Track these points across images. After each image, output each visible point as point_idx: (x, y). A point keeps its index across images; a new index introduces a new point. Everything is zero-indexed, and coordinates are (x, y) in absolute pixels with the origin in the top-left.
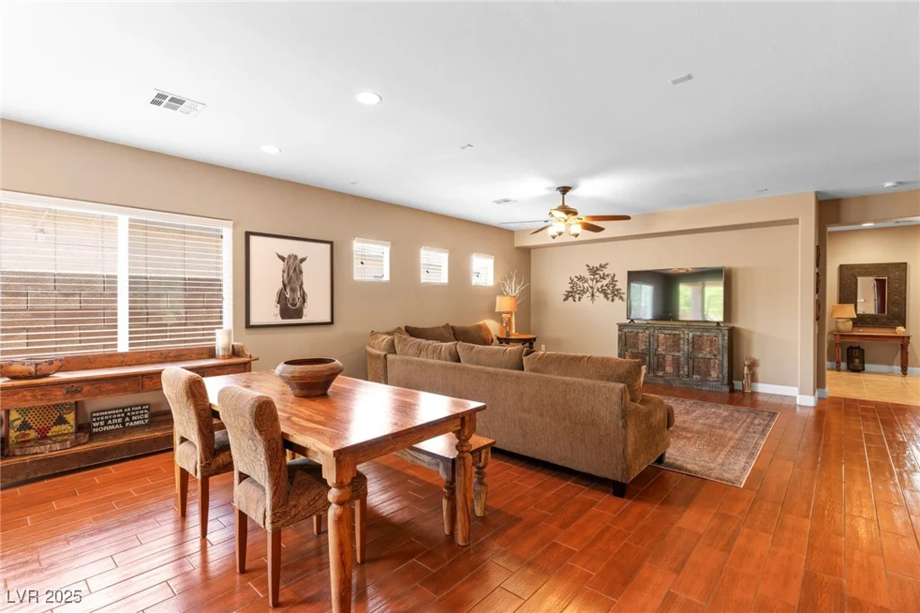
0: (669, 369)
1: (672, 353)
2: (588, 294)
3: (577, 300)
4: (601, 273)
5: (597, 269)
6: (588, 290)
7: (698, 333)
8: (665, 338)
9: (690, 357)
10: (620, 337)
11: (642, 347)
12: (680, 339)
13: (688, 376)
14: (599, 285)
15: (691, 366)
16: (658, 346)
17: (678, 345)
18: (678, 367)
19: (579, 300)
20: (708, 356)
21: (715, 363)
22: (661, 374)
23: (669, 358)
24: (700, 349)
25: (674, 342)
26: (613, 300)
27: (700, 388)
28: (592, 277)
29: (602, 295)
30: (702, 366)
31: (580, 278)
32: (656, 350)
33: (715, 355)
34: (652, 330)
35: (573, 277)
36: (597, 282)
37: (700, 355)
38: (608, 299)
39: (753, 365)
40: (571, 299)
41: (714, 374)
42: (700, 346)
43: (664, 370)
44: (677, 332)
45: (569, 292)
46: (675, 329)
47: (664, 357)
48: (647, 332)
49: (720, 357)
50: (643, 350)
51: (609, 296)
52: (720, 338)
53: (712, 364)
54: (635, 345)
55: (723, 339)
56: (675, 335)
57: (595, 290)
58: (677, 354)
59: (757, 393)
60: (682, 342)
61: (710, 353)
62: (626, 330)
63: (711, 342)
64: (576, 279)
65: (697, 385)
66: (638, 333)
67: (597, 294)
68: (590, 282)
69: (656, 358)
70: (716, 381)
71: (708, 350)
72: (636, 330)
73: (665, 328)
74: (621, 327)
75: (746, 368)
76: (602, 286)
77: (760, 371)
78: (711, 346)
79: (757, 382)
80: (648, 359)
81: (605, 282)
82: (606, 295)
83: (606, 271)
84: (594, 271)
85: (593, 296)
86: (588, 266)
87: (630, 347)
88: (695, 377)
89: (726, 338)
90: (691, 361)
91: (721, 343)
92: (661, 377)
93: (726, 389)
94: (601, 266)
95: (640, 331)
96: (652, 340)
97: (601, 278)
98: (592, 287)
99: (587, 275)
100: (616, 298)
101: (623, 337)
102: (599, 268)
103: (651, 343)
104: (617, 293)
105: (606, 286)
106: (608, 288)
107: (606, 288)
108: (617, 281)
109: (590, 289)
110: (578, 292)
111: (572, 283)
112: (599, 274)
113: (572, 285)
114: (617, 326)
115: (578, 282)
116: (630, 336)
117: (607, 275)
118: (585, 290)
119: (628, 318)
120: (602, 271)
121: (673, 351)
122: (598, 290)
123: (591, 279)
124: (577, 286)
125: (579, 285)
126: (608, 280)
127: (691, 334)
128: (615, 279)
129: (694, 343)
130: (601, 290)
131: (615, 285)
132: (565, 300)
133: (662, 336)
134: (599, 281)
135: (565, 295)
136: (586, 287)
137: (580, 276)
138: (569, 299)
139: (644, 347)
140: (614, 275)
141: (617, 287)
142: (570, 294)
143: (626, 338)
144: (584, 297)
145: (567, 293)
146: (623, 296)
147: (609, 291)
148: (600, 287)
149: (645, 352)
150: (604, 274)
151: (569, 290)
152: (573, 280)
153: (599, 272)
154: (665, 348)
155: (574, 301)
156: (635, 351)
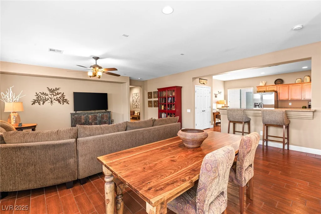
2: (49, 101)
4: (57, 92)
6: (48, 99)
7: (103, 114)
8: (92, 117)
10: (73, 118)
14: (55, 97)
16: (89, 120)
17: (96, 118)
20: (106, 120)
21: (107, 122)
23: (93, 123)
25: (95, 117)
26: (63, 104)
28: (51, 93)
29: (57, 102)
31: (43, 94)
33: (107, 120)
34: (87, 115)
36: (54, 96)
37: (103, 121)
38: (60, 103)
40: (37, 104)
42: (103, 118)
44: (96, 114)
45: (35, 100)
48: (85, 115)
50: (83, 122)
51: (61, 102)
54: (80, 121)
57: (53, 99)
58: (96, 122)
60: (98, 117)
61: (106, 119)
64: (40, 94)
66: (81, 116)
68: (50, 96)
69: (89, 124)
71: (105, 119)
73: (92, 113)
74: (72, 114)
75: (112, 122)
76: (57, 98)
78: (106, 117)
81: (58, 96)
82: (59, 102)
83: (59, 91)
84: (52, 91)
85: (52, 102)
86: (48, 88)
87: (78, 122)
96: (87, 118)
98: (51, 98)
99: (48, 92)
102: (55, 89)
103: (87, 119)
104: (65, 101)
105: (59, 98)
106: (60, 98)
107: (59, 99)
108: (65, 96)
109: (50, 99)
110: (42, 100)
111: (37, 96)
112: (55, 92)
113: (37, 97)
114: (70, 114)
115: (42, 95)
116: (78, 118)
117: (60, 93)
118: (47, 99)
119: (74, 111)
120: (57, 91)
121: (95, 121)
122: (54, 99)
123: (50, 94)
124: (41, 97)
125: (42, 97)
126: (60, 95)
127: (100, 115)
128: (64, 95)
129: (101, 117)
130: (56, 99)
131: (64, 98)
132: (32, 104)
133: (90, 116)
134: (55, 95)
135: (33, 102)
136: (47, 98)
137: (43, 92)
138: (36, 103)
139: (84, 121)
140: (63, 93)
141: (65, 99)
142: (36, 101)
143: (76, 119)
144: (46, 102)
145: (34, 101)
146: (68, 102)
147: (61, 100)
148: (55, 98)
149: (85, 123)
150: (58, 92)
151: (36, 99)
152: (38, 94)
153: (55, 91)
154: (92, 120)
155: (40, 104)
156: (80, 123)
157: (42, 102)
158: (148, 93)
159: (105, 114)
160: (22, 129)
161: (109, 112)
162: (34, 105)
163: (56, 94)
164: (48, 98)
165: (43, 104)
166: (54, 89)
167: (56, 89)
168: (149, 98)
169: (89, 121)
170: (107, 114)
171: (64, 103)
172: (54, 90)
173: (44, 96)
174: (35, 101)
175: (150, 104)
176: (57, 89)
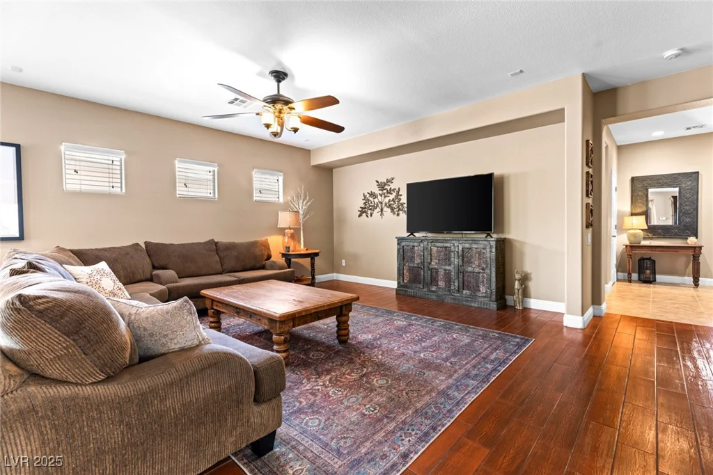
0: (441, 284)
1: (444, 267)
2: (378, 209)
3: (369, 215)
4: (388, 188)
5: (385, 184)
6: (377, 205)
7: (467, 246)
8: (438, 252)
9: (461, 271)
10: (398, 250)
11: (417, 260)
12: (450, 251)
13: (458, 291)
14: (387, 200)
15: (461, 280)
16: (431, 260)
17: (449, 259)
18: (450, 281)
19: (371, 216)
20: (477, 270)
21: (483, 277)
22: (434, 289)
23: (441, 272)
24: (470, 262)
25: (446, 255)
27: (469, 304)
28: (381, 192)
29: (389, 210)
30: (472, 281)
31: (373, 195)
32: (430, 263)
33: (483, 269)
34: (425, 243)
35: (366, 194)
36: (385, 197)
37: (470, 269)
38: (394, 213)
39: (525, 279)
41: (483, 289)
42: (470, 260)
43: (438, 285)
44: (448, 245)
45: (362, 208)
46: (446, 241)
47: (437, 271)
48: (422, 245)
49: (488, 271)
50: (418, 264)
51: (395, 211)
52: (488, 250)
53: (481, 279)
54: (412, 259)
55: (491, 252)
56: (446, 247)
57: (384, 205)
58: (448, 268)
59: (530, 309)
60: (452, 255)
61: (479, 266)
62: (403, 244)
63: (480, 254)
64: (368, 196)
65: (467, 301)
66: (414, 246)
67: (385, 209)
68: (379, 197)
69: (429, 272)
70: (485, 297)
71: (477, 263)
72: (412, 244)
73: (437, 241)
74: (400, 240)
75: (517, 283)
76: (389, 201)
77: (532, 285)
78: (480, 259)
79: (530, 298)
80: (422, 273)
81: (392, 197)
82: (392, 210)
83: (393, 186)
84: (382, 186)
85: (382, 210)
86: (377, 182)
87: (407, 261)
88: (464, 292)
89: (494, 250)
90: (461, 276)
91: (488, 255)
92: (434, 292)
93: (494, 306)
94: (388, 181)
95: (416, 244)
96: (426, 253)
97: (388, 192)
98: (381, 203)
99: (377, 191)
100: (401, 212)
101: (401, 250)
103: (425, 256)
105: (393, 200)
106: (394, 202)
107: (392, 203)
108: (401, 195)
109: (379, 205)
110: (370, 207)
111: (365, 199)
112: (386, 189)
113: (365, 201)
114: (396, 240)
116: (407, 250)
117: (393, 190)
119: (408, 231)
120: (389, 185)
121: (445, 265)
122: (386, 205)
123: (380, 194)
124: (369, 202)
126: (394, 194)
127: (461, 247)
128: (400, 193)
129: (464, 256)
130: (388, 205)
131: (400, 199)
132: (359, 216)
133: (435, 249)
134: (387, 196)
135: (359, 211)
137: (371, 192)
138: (363, 215)
139: (419, 261)
140: (399, 189)
141: (401, 201)
142: (363, 210)
143: (404, 252)
145: (360, 209)
147: (395, 206)
148: (387, 202)
149: (420, 266)
150: (391, 188)
151: (363, 206)
153: (386, 187)
154: (437, 261)
155: (367, 216)
156: (411, 265)
157: (369, 212)
159: (476, 246)
161: (490, 242)
162: (361, 216)
164: (377, 203)
173: (371, 199)
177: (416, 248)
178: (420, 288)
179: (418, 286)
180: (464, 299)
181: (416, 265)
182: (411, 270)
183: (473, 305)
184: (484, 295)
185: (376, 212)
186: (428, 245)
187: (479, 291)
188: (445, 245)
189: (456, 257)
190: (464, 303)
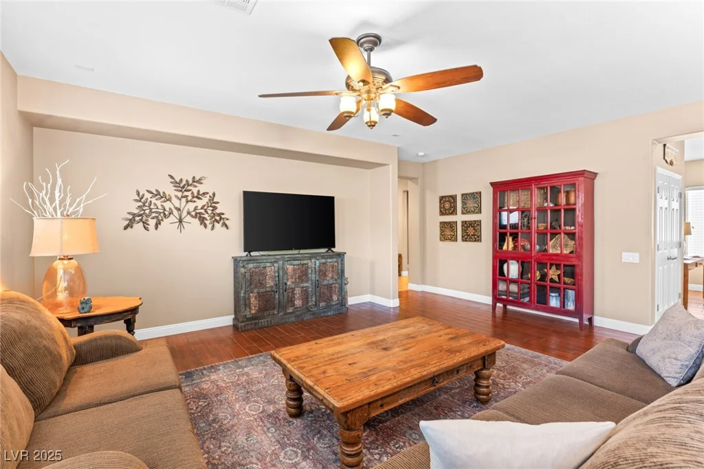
0: (298, 303)
1: (301, 285)
2: (172, 219)
3: (151, 227)
4: (195, 191)
6: (171, 213)
7: (323, 261)
8: (294, 270)
9: (317, 285)
10: (242, 275)
11: (270, 283)
12: (307, 268)
13: (316, 305)
14: (191, 206)
15: (317, 294)
16: (288, 279)
17: (306, 275)
18: (307, 298)
20: (331, 282)
21: (335, 287)
22: (290, 310)
23: (298, 291)
24: (325, 276)
25: (301, 272)
26: (213, 228)
27: (326, 314)
28: (180, 194)
29: (197, 221)
30: (326, 292)
31: (157, 194)
34: (281, 262)
35: (142, 192)
36: (187, 202)
37: (325, 282)
38: (206, 226)
40: (138, 227)
41: (335, 298)
42: (325, 273)
43: (294, 305)
44: (306, 262)
45: (134, 215)
46: (304, 258)
47: (293, 290)
48: (276, 265)
49: (340, 281)
50: (271, 287)
51: (207, 222)
53: (334, 289)
54: (261, 284)
55: (342, 264)
56: (303, 265)
57: (184, 214)
58: (305, 285)
60: (310, 271)
61: (332, 278)
62: (251, 266)
63: (333, 267)
64: (148, 196)
65: (324, 312)
66: (265, 268)
68: (175, 200)
69: (285, 294)
70: (338, 304)
71: (330, 275)
72: (262, 265)
73: (295, 259)
74: (236, 262)
76: (196, 208)
78: (333, 271)
80: (277, 296)
81: (200, 203)
82: (202, 221)
83: (202, 189)
84: (182, 186)
85: (181, 221)
86: (171, 177)
87: (256, 287)
88: (321, 305)
90: (318, 290)
92: (291, 313)
95: (268, 264)
96: (281, 273)
98: (178, 209)
99: (170, 190)
100: (219, 225)
101: (247, 274)
102: (190, 182)
103: (281, 277)
104: (219, 219)
105: (202, 208)
106: (206, 211)
107: (203, 211)
108: (218, 203)
109: (175, 212)
110: (154, 215)
111: (140, 201)
112: (190, 190)
113: (140, 204)
114: (232, 261)
115: (154, 200)
116: (256, 273)
117: (204, 194)
118: (167, 213)
119: (245, 251)
120: (196, 187)
121: (302, 282)
122: (189, 213)
123: (176, 197)
124: (152, 206)
125: (155, 204)
126: (205, 200)
127: (317, 263)
128: (215, 200)
129: (320, 271)
130: (193, 213)
131: (215, 208)
132: (126, 228)
133: (290, 268)
134: (191, 201)
135: (127, 219)
136: (167, 209)
137: (157, 191)
138: (135, 226)
139: (272, 284)
140: (214, 194)
141: (218, 211)
142: (137, 219)
143: (251, 276)
144: (165, 222)
145: (130, 217)
146: (227, 222)
147: (206, 216)
148: (192, 209)
149: (274, 289)
150: (199, 191)
151: (136, 211)
152: (143, 195)
153: (190, 188)
154: (294, 280)
155: (146, 229)
156: (261, 290)
157: (152, 222)
158: (442, 198)
159: (329, 260)
160: (91, 322)
161: (341, 255)
162: (129, 229)
163: (193, 197)
164: (170, 209)
165: (156, 228)
166: (187, 181)
167: (194, 182)
168: (442, 213)
169: (286, 284)
170: (335, 260)
171: (216, 224)
172: (188, 185)
173: (158, 203)
174: (134, 217)
175: (448, 233)
176: (196, 182)
177: (268, 269)
178: (274, 314)
179: (271, 312)
180: (322, 311)
181: (268, 289)
182: (260, 296)
183: (329, 314)
184: (337, 302)
185: (168, 224)
186: (283, 264)
187: (332, 300)
188: (302, 262)
189: (313, 273)
190: (322, 315)
